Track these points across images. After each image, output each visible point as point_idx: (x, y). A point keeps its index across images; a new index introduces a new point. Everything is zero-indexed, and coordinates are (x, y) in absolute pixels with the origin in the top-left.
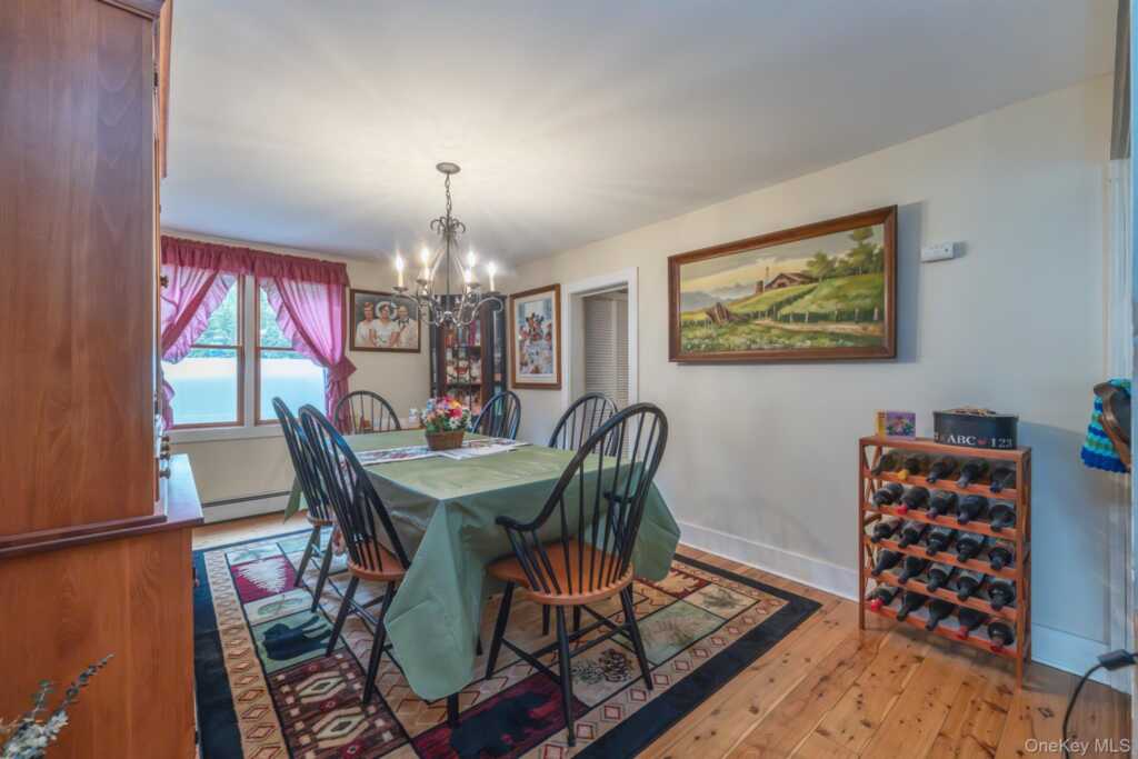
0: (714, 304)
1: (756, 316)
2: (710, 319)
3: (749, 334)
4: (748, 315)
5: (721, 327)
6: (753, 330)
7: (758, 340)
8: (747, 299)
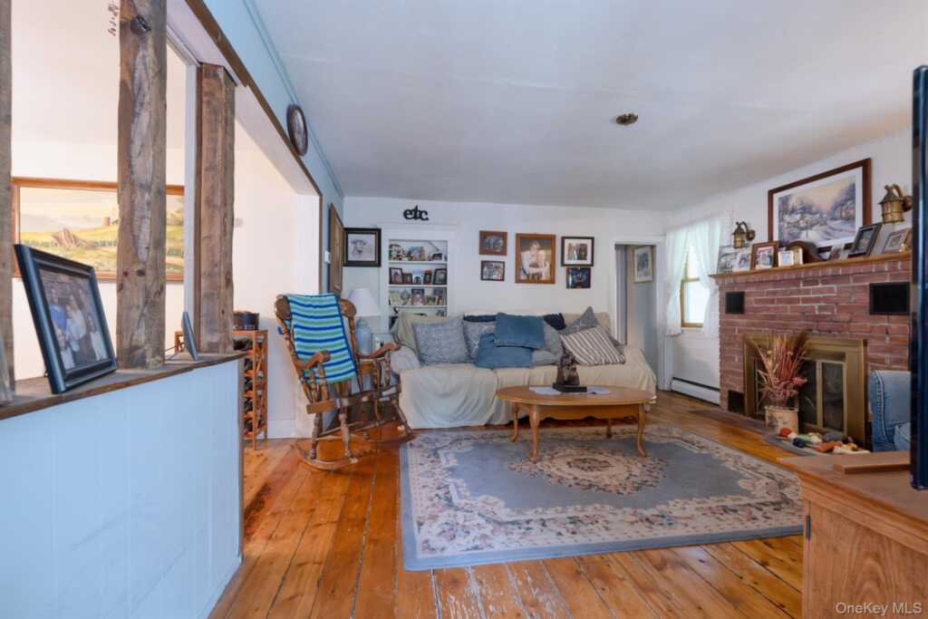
0: (62, 229)
1: (104, 244)
2: (55, 241)
3: (96, 258)
4: (96, 243)
5: (68, 250)
6: (99, 255)
7: (106, 263)
8: (95, 229)
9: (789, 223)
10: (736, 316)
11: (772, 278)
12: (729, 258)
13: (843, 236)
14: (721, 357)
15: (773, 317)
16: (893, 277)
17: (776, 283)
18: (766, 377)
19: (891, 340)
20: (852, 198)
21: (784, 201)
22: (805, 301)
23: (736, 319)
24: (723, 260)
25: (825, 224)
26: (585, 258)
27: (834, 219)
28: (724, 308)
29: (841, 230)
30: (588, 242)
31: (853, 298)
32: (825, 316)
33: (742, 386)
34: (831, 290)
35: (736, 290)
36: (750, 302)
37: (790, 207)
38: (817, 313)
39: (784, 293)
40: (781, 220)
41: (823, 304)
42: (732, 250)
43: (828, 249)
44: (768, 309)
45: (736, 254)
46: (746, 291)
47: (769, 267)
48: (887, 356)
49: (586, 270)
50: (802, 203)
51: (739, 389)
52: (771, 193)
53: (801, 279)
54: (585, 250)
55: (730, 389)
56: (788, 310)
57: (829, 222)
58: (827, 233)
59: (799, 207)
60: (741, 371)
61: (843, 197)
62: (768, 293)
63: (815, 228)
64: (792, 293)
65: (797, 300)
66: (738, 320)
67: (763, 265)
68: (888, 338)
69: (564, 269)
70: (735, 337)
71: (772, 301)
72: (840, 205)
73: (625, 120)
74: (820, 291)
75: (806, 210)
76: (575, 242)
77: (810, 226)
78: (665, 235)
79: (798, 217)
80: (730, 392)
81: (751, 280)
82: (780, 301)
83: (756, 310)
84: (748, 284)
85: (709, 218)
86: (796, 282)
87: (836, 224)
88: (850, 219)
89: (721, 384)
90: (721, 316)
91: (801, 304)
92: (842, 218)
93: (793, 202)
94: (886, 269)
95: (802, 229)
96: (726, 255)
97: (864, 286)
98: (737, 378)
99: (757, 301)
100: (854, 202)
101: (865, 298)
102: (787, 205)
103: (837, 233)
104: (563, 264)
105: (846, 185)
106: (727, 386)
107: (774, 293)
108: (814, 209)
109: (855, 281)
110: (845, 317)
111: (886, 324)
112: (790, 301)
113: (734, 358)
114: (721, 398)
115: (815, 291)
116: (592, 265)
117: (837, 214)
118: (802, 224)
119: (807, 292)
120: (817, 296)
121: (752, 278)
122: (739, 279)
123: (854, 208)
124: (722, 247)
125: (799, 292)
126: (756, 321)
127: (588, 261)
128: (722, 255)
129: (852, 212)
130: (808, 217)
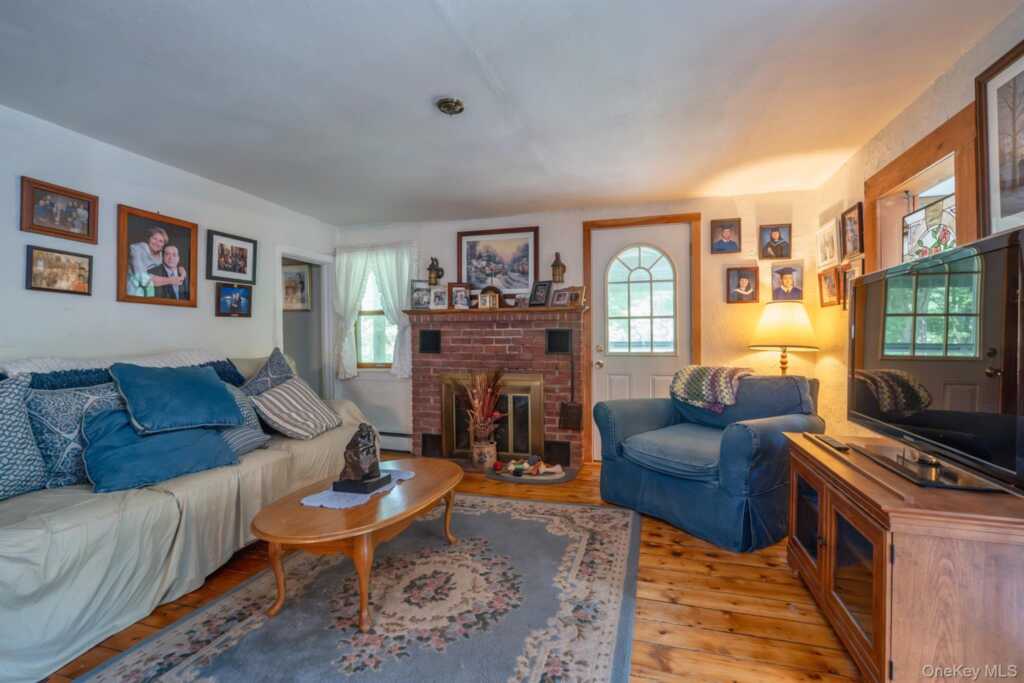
9: (476, 268)
10: (431, 355)
11: (470, 319)
12: (421, 293)
13: (520, 287)
14: (414, 400)
15: (469, 357)
16: (561, 324)
17: (472, 323)
18: (472, 415)
19: (560, 373)
20: (527, 256)
21: (472, 246)
22: (498, 341)
23: (431, 358)
24: (415, 295)
25: (506, 274)
26: (242, 271)
27: (513, 271)
28: (418, 346)
29: (518, 282)
30: (249, 247)
31: (535, 341)
32: (515, 355)
33: (439, 427)
34: (519, 333)
35: (431, 328)
36: (447, 341)
37: (477, 253)
38: (508, 352)
39: (478, 333)
40: (469, 263)
41: (511, 345)
42: (424, 286)
43: (512, 296)
44: (465, 349)
45: (429, 291)
46: (442, 329)
47: (467, 308)
48: (557, 386)
49: (247, 289)
50: (488, 252)
51: (434, 431)
52: (461, 235)
53: (495, 321)
54: (243, 257)
55: (425, 432)
56: (484, 350)
57: (509, 273)
58: (508, 282)
59: (485, 254)
60: (438, 412)
61: (521, 254)
62: (465, 333)
63: (499, 276)
64: (487, 334)
65: (491, 341)
66: (431, 360)
67: (461, 305)
68: (557, 373)
69: (212, 284)
70: (430, 377)
71: (469, 341)
72: (516, 260)
73: (448, 106)
74: (511, 333)
75: (491, 258)
76: (229, 243)
77: (494, 274)
78: (334, 255)
79: (484, 263)
80: (424, 436)
81: (449, 320)
82: (476, 341)
83: (452, 349)
84: (445, 323)
85: (394, 246)
86: (490, 324)
87: (515, 276)
88: (525, 273)
89: (414, 430)
90: (413, 356)
91: (494, 345)
92: (519, 271)
93: (480, 248)
94: (558, 318)
95: (488, 275)
96: (418, 290)
97: (542, 331)
98: (431, 420)
99: (454, 341)
100: (528, 260)
101: (542, 341)
102: (475, 250)
103: (515, 284)
104: (209, 276)
105: (521, 244)
106: (421, 429)
107: (471, 333)
108: (497, 259)
109: (536, 326)
110: (528, 356)
111: (556, 362)
112: (484, 341)
113: (429, 400)
114: (414, 444)
115: (506, 333)
116: (254, 282)
117: (515, 268)
118: (488, 271)
119: (499, 333)
120: (507, 337)
121: (449, 318)
122: (436, 318)
123: (527, 265)
124: (413, 281)
125: (493, 333)
126: (452, 360)
127: (248, 277)
128: (414, 290)
129: (526, 267)
130: (493, 265)
